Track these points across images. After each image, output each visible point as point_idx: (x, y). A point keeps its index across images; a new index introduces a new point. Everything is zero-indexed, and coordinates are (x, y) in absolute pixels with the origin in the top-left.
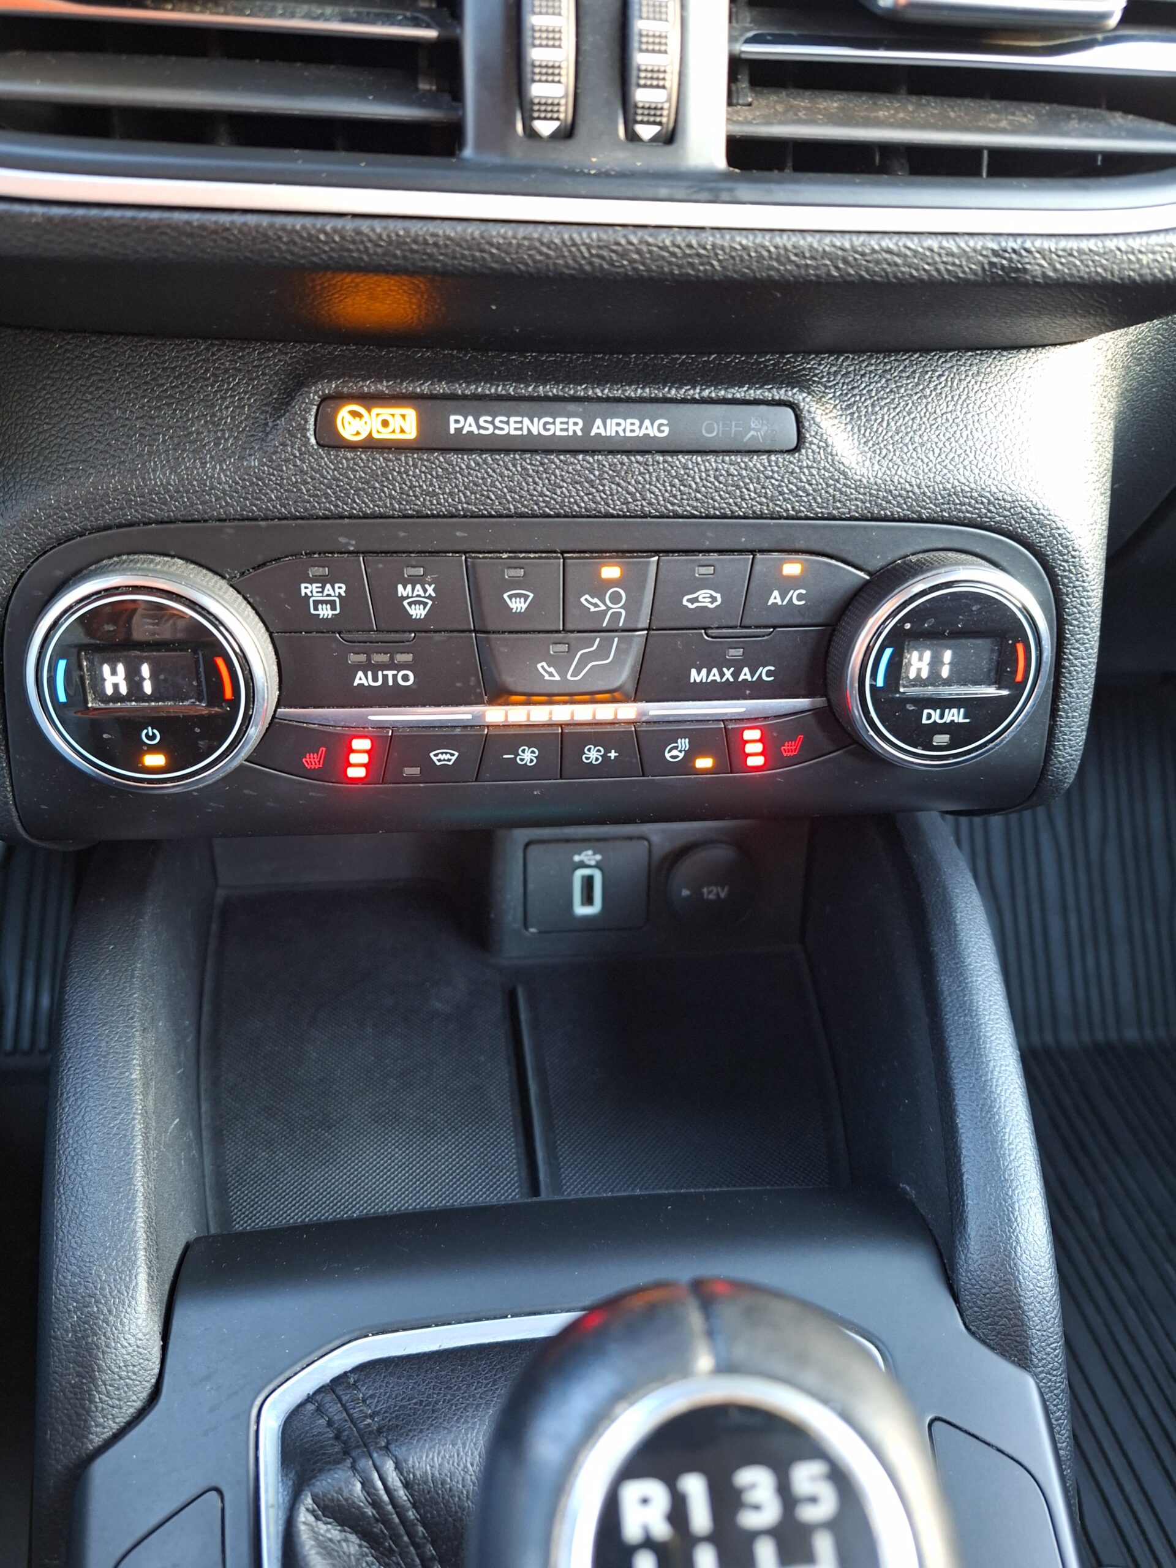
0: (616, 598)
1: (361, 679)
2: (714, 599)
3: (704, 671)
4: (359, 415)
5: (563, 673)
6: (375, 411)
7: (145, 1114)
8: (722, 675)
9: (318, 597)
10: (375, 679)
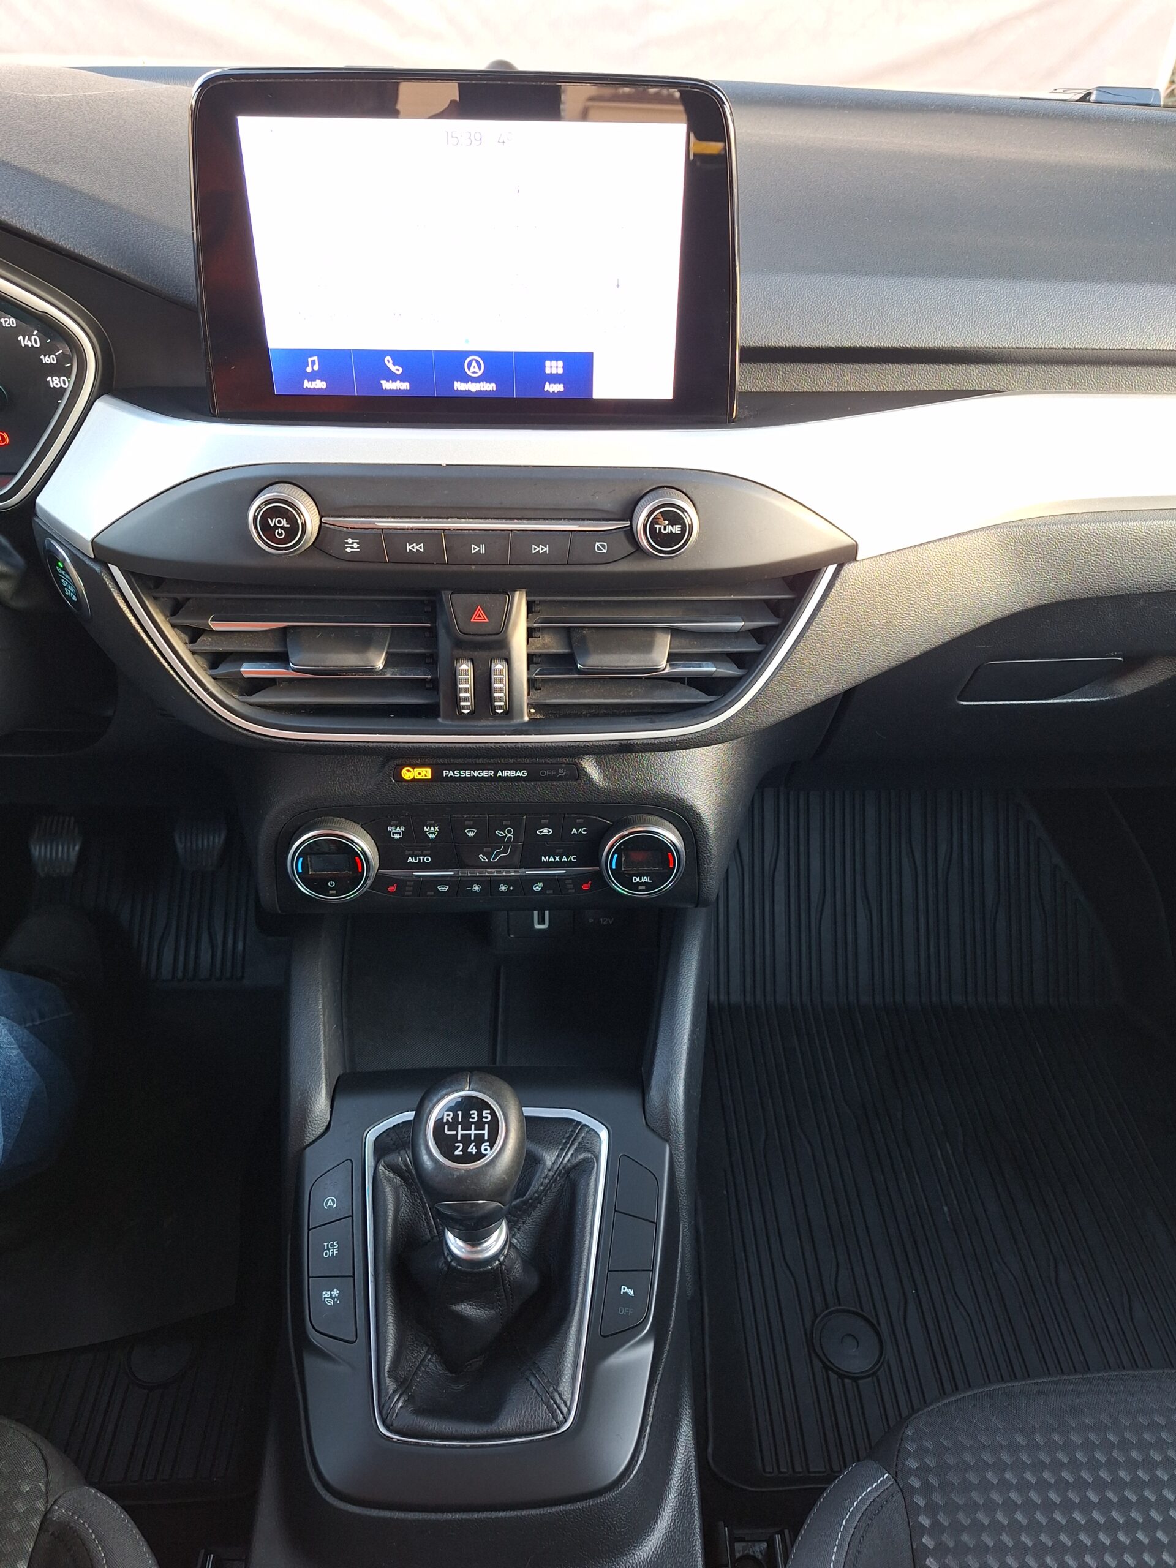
0: (509, 832)
1: (410, 860)
2: (549, 832)
3: (547, 858)
4: (410, 771)
5: (489, 859)
6: (416, 770)
7: (324, 1023)
8: (555, 859)
9: (394, 831)
10: (416, 860)
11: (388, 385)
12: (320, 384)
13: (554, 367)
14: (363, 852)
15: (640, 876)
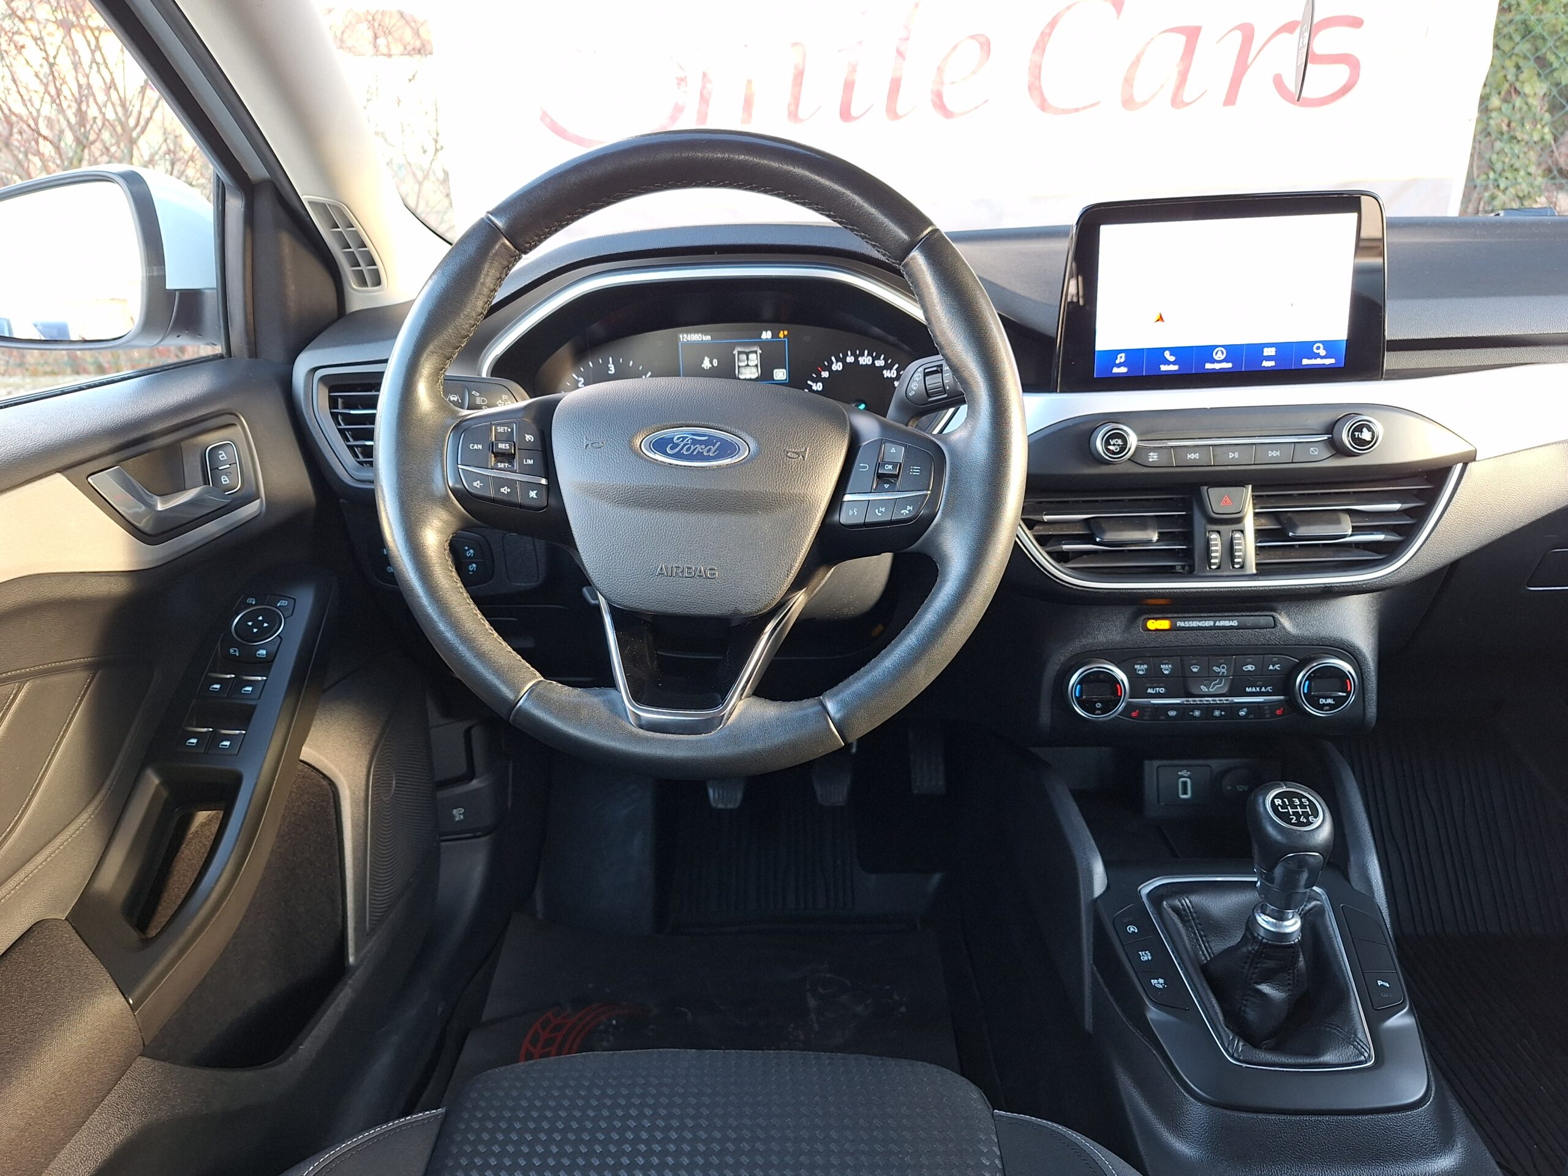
0: (1223, 668)
1: (1150, 691)
2: (1252, 668)
3: (1250, 688)
4: (1154, 623)
5: (1208, 688)
6: (1158, 622)
8: (1256, 689)
9: (1142, 668)
10: (1153, 691)
11: (1164, 368)
12: (1123, 370)
13: (1269, 352)
14: (1122, 681)
15: (1326, 698)
